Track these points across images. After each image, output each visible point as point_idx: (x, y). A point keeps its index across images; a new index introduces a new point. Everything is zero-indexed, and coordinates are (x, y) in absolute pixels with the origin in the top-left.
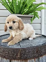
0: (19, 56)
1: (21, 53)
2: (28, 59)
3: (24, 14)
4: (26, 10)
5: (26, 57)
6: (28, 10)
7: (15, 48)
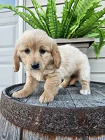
0: (37, 123)
1: (41, 117)
2: (57, 134)
3: (70, 38)
4: (74, 28)
5: (53, 129)
6: (78, 26)
7: (31, 106)
